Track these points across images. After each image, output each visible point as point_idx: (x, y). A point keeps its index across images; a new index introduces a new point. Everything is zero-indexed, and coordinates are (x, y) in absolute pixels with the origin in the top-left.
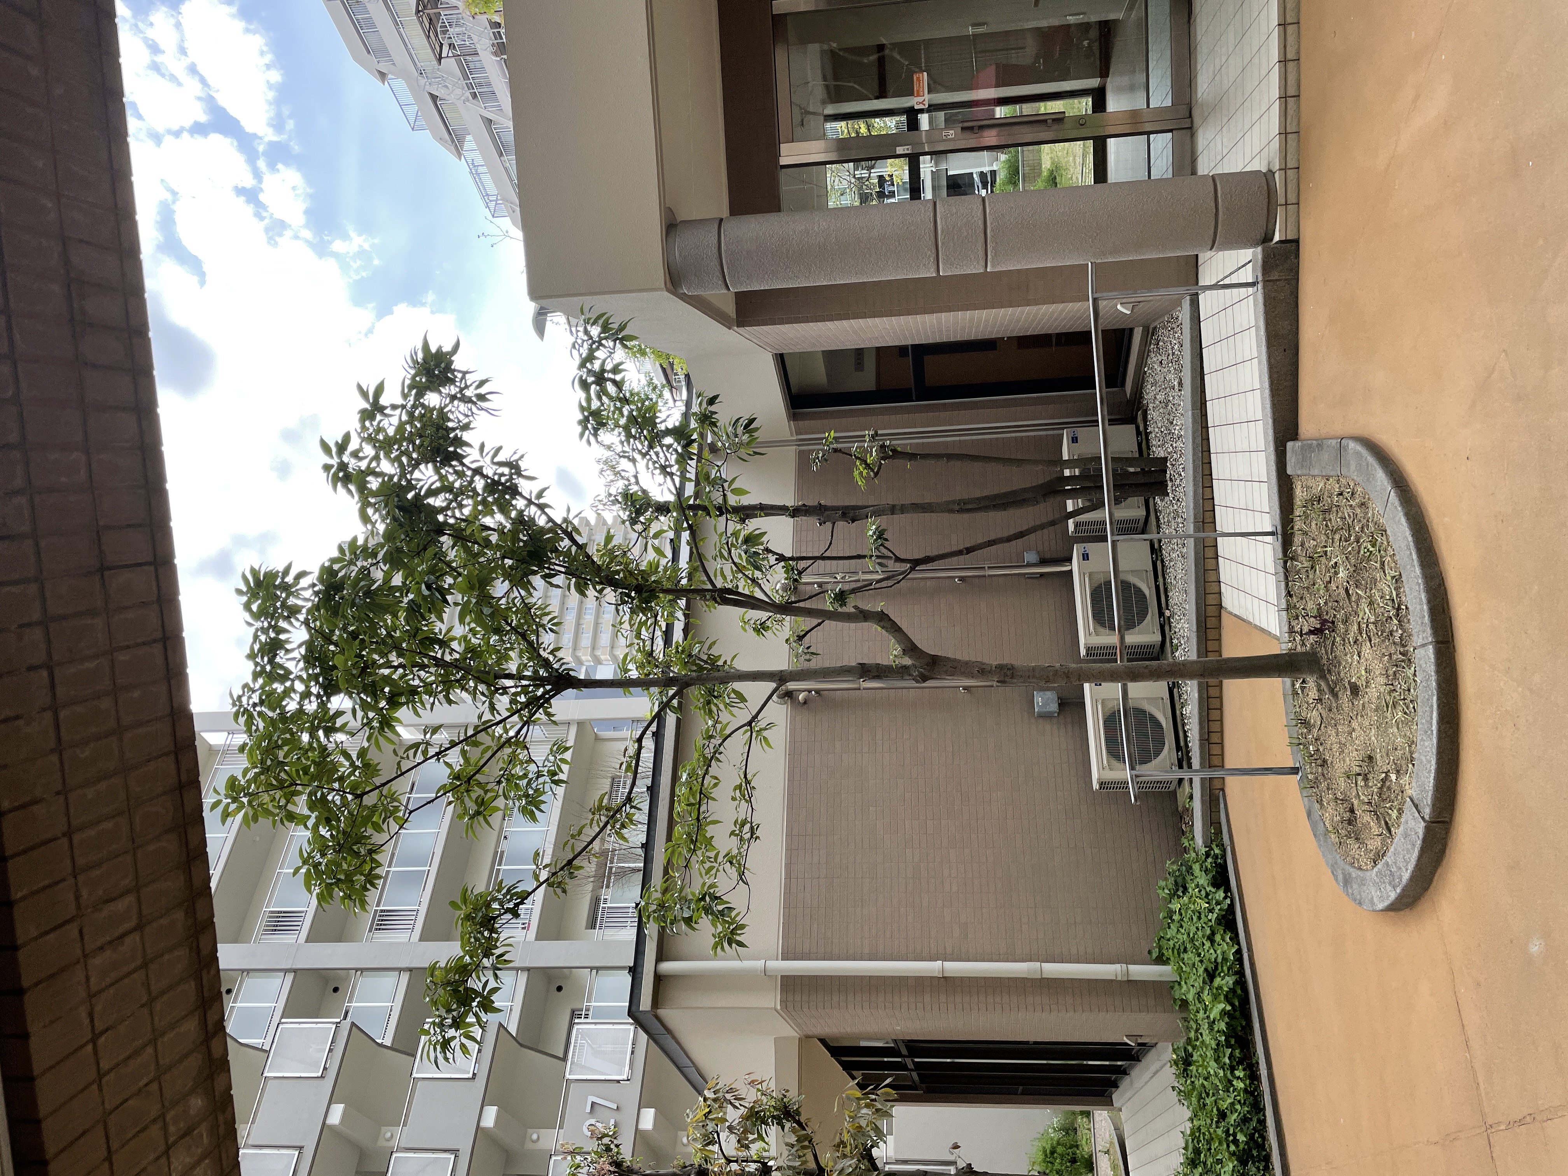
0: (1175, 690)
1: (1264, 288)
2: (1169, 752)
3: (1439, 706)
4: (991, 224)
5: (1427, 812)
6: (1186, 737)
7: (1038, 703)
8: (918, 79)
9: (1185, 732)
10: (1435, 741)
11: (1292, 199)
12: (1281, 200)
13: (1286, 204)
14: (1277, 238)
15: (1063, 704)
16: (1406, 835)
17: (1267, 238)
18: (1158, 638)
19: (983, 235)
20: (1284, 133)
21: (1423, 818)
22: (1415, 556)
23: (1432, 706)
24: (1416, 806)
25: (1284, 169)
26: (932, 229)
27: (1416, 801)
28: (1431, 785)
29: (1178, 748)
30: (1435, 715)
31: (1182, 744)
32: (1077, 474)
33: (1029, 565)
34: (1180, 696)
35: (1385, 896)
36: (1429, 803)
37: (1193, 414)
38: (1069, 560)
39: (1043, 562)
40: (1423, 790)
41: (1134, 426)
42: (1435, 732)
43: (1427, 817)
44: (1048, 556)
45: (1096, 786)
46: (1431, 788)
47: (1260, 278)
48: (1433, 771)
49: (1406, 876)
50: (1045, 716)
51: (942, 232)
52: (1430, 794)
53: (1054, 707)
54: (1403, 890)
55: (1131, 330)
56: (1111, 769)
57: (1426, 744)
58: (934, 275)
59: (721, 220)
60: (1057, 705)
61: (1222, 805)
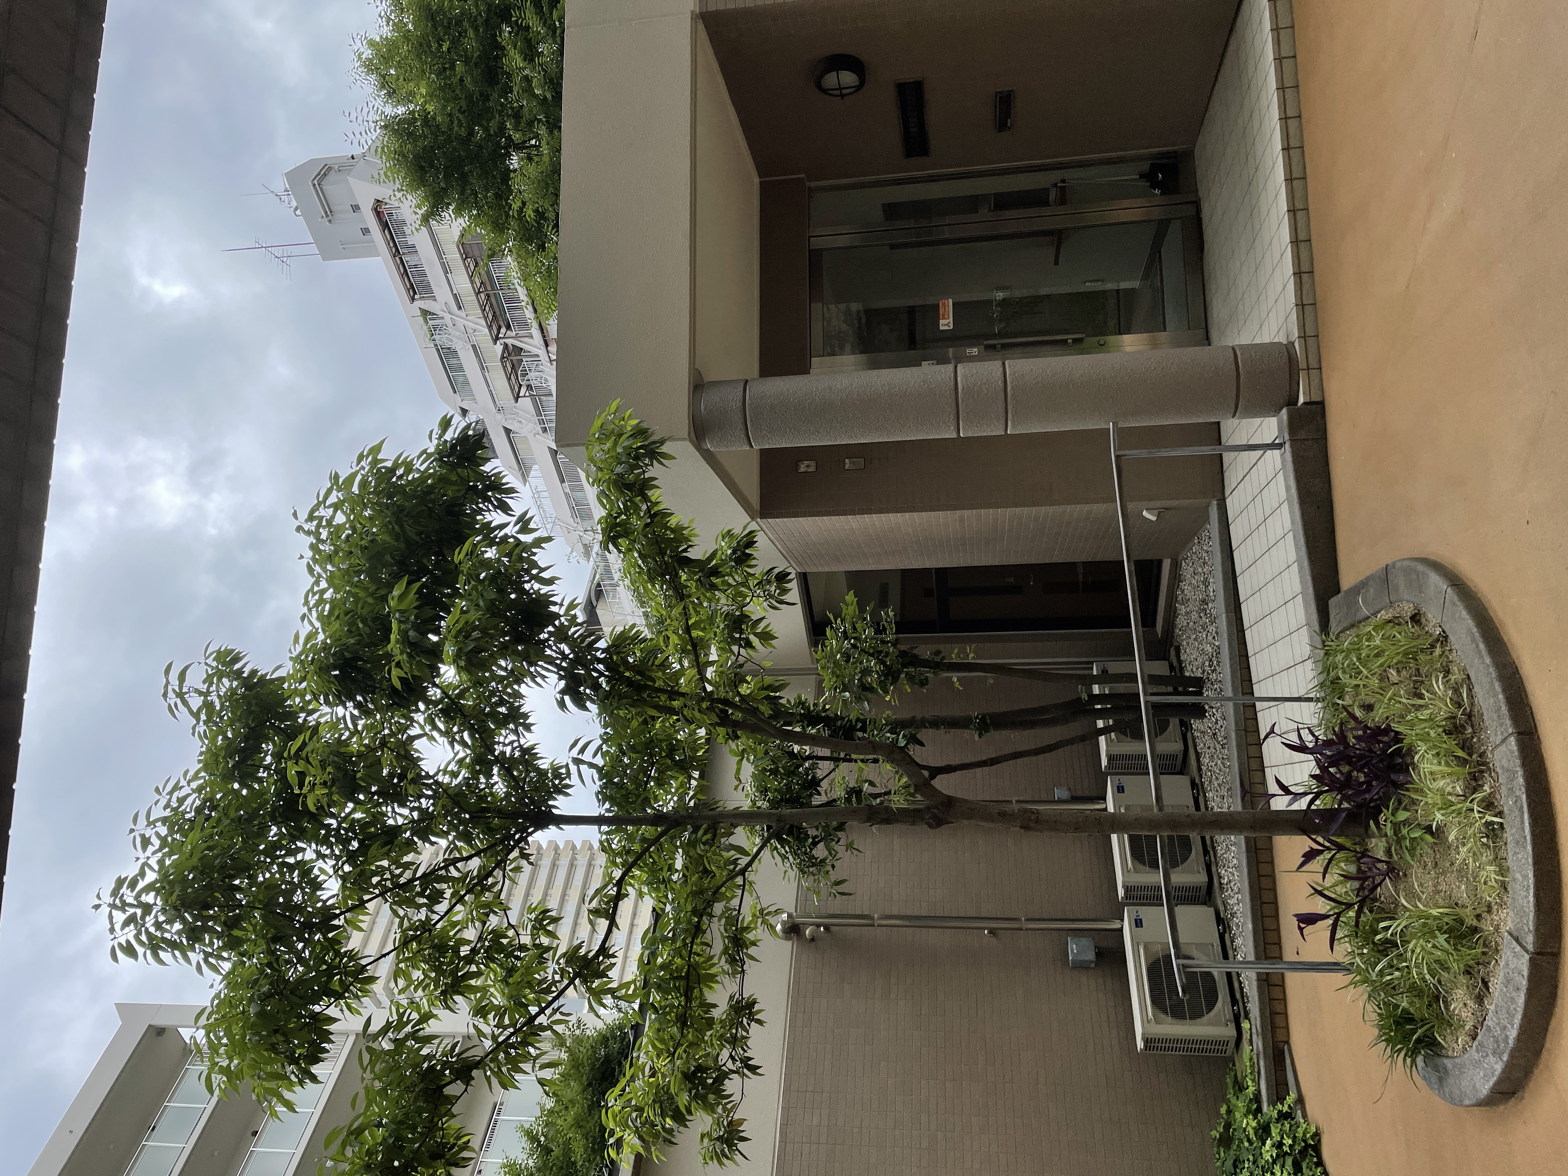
0: (1227, 935)
1: (1292, 446)
2: (1223, 1006)
3: (1529, 806)
4: (1012, 382)
5: (1530, 940)
6: (1242, 989)
7: (1072, 950)
8: (944, 305)
9: (1240, 983)
10: (1529, 848)
11: (1313, 363)
12: (1302, 364)
13: (1308, 369)
14: (1301, 400)
15: (1100, 954)
16: (1508, 981)
17: (1292, 401)
18: (1203, 878)
19: (1003, 394)
20: (1301, 305)
21: (1527, 951)
22: (1482, 646)
23: (1522, 807)
24: (1517, 940)
25: (1303, 337)
26: (953, 387)
27: (1515, 934)
28: (1532, 904)
29: (1234, 1002)
30: (1526, 816)
31: (1238, 996)
32: (1107, 692)
33: (1061, 801)
34: (1232, 941)
35: (1489, 1072)
36: (1531, 928)
37: (1227, 617)
38: (1104, 798)
39: (1075, 799)
40: (1520, 913)
41: (1166, 662)
42: (1528, 838)
43: (1530, 947)
44: (1080, 794)
45: (1140, 1044)
46: (1532, 908)
47: (1287, 437)
48: (1532, 886)
49: (1513, 1033)
50: (1080, 966)
51: (963, 390)
52: (1532, 914)
53: (1091, 956)
54: (1512, 1056)
55: (1160, 563)
56: (1157, 1023)
57: (1520, 856)
58: (954, 436)
59: (747, 381)
60: (1094, 953)
61: (1288, 1061)
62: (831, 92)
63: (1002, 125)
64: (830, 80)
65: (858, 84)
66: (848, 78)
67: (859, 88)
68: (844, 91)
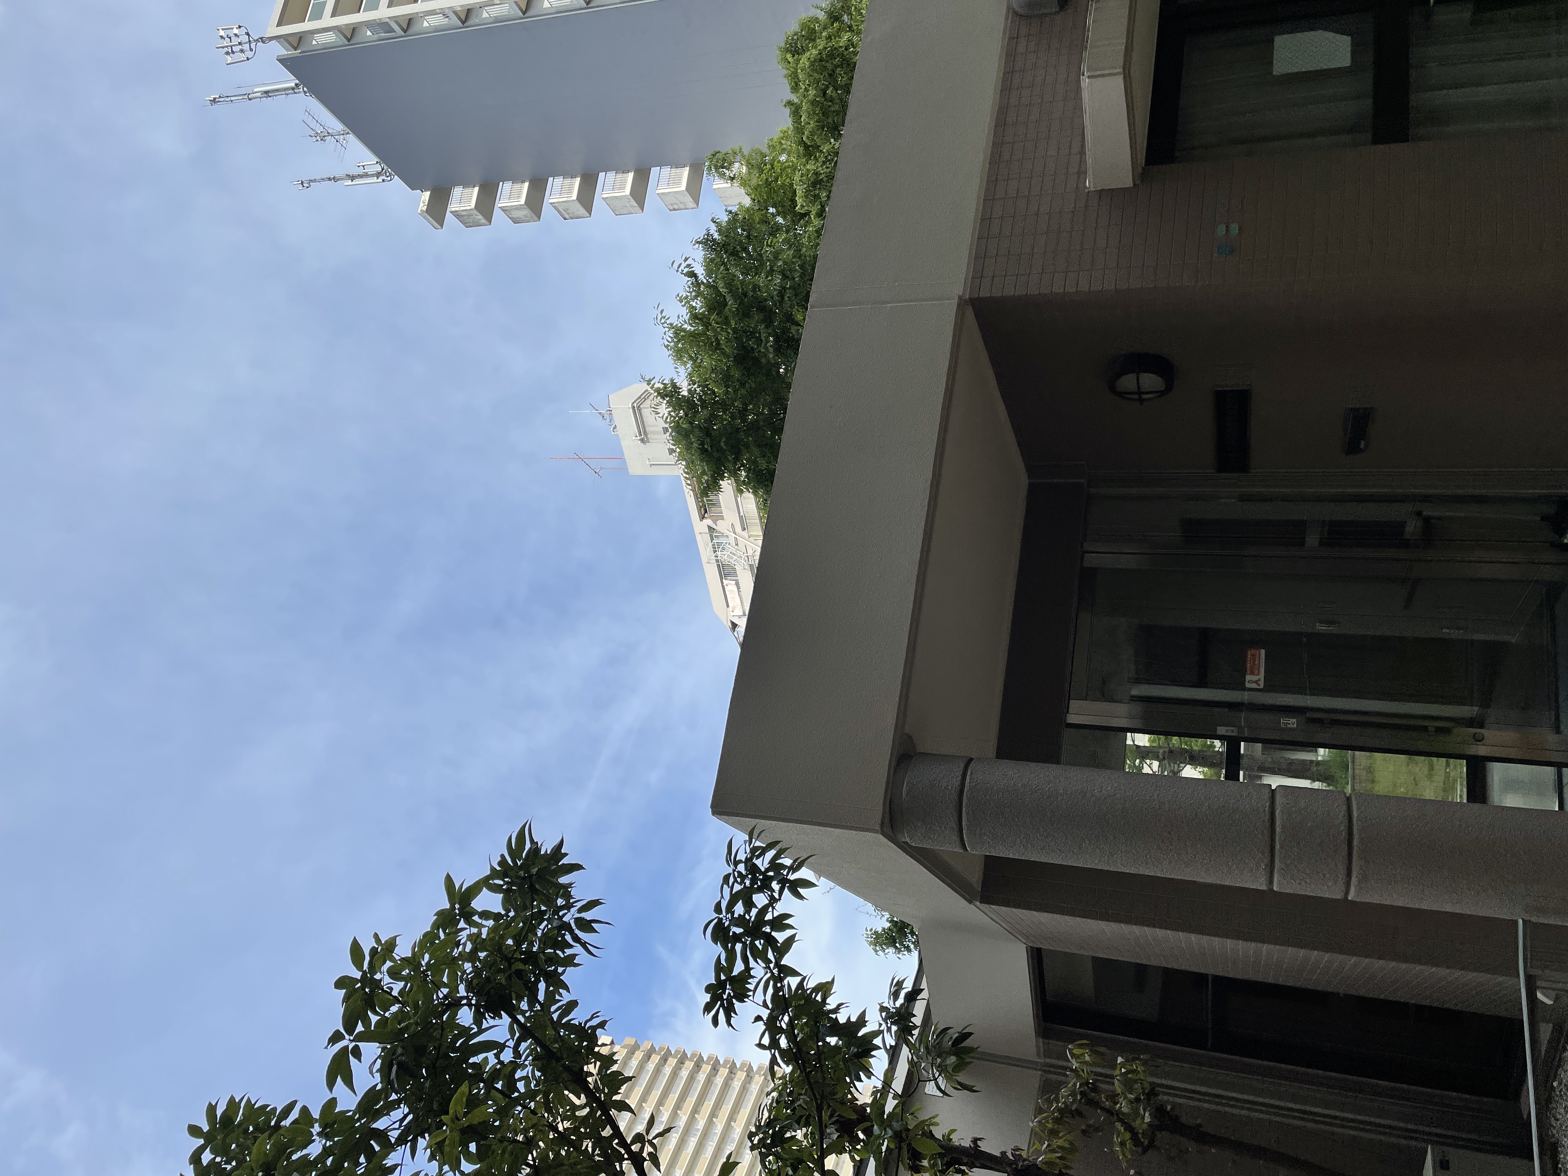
8: (1253, 655)
19: (1345, 846)
26: (1268, 823)
51: (1282, 829)
58: (1264, 888)
59: (971, 760)
62: (1127, 396)
63: (1353, 447)
64: (1128, 382)
65: (1163, 389)
66: (1150, 381)
67: (1162, 393)
68: (1145, 396)
